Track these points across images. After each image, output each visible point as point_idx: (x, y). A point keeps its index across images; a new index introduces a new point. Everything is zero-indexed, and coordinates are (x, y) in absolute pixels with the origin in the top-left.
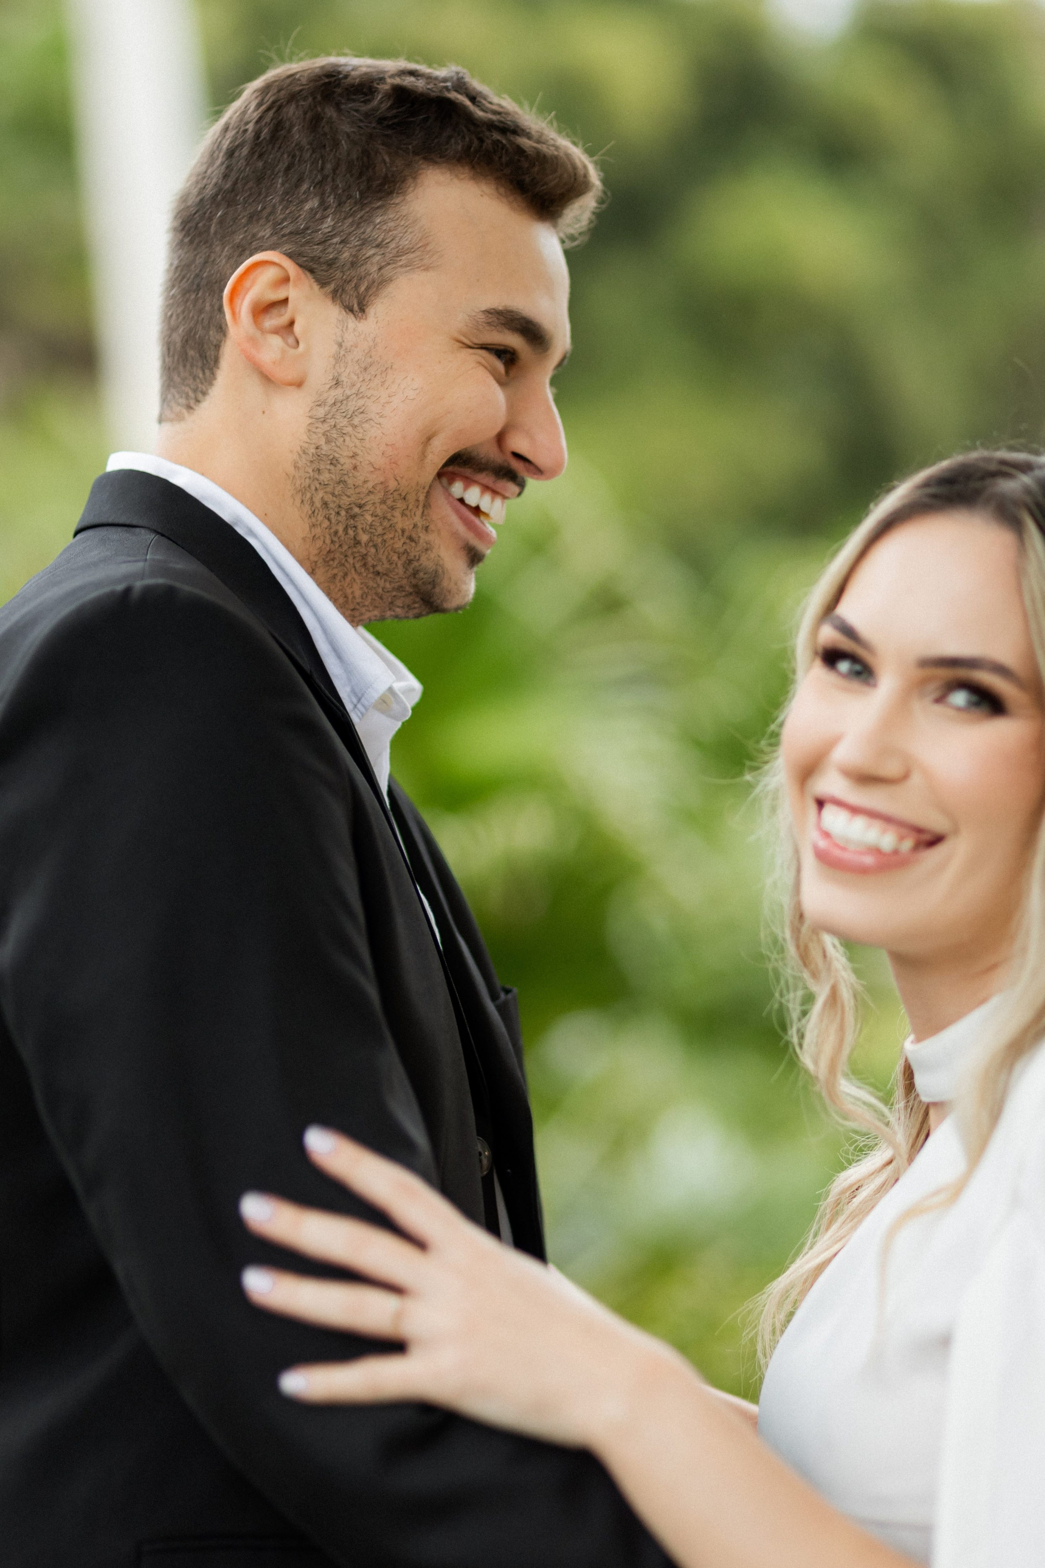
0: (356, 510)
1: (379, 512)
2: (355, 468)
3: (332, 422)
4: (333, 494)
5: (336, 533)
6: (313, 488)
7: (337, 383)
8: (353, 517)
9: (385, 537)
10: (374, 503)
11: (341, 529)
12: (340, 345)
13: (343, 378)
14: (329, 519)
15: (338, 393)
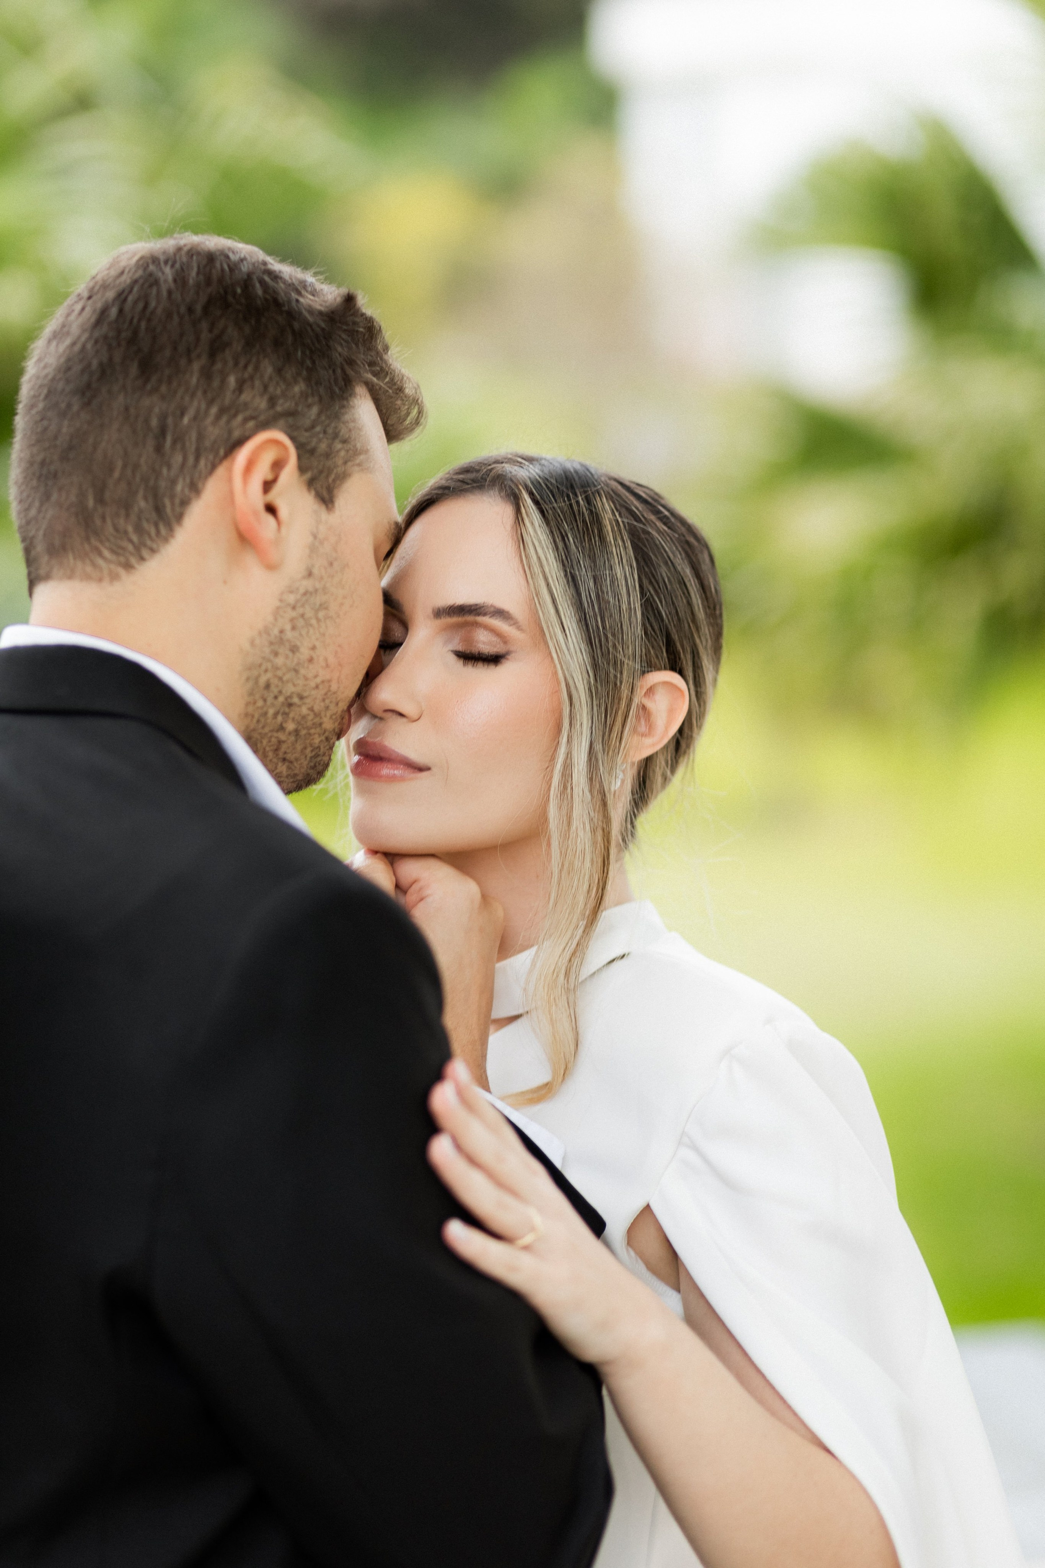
0: (296, 700)
1: (316, 708)
2: (311, 660)
3: (300, 610)
4: (280, 679)
5: (266, 713)
6: (263, 668)
7: (310, 574)
8: (290, 705)
9: (312, 731)
10: (315, 699)
11: (271, 712)
12: (315, 536)
13: (315, 571)
14: (265, 700)
15: (308, 584)
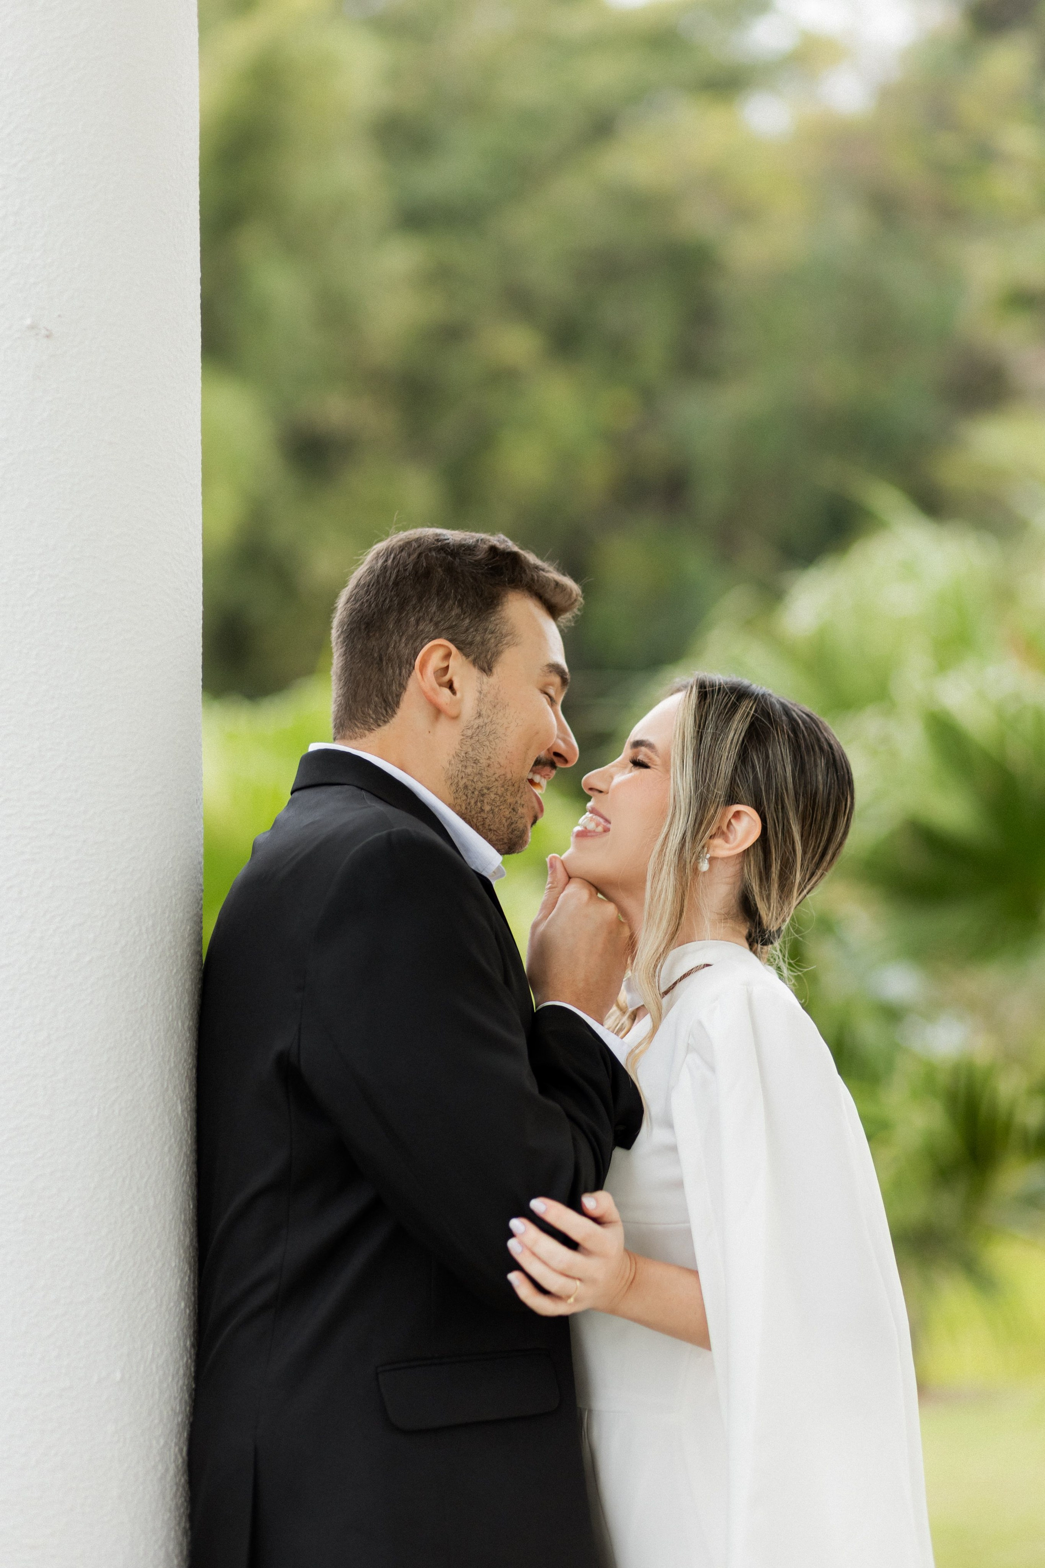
0: (485, 791)
1: (500, 793)
2: (489, 766)
3: (477, 738)
4: (473, 781)
5: (469, 804)
6: (460, 776)
7: (480, 715)
8: (483, 795)
9: (501, 807)
10: (497, 787)
11: (473, 801)
12: (480, 692)
13: (483, 712)
14: (467, 796)
15: (480, 721)
